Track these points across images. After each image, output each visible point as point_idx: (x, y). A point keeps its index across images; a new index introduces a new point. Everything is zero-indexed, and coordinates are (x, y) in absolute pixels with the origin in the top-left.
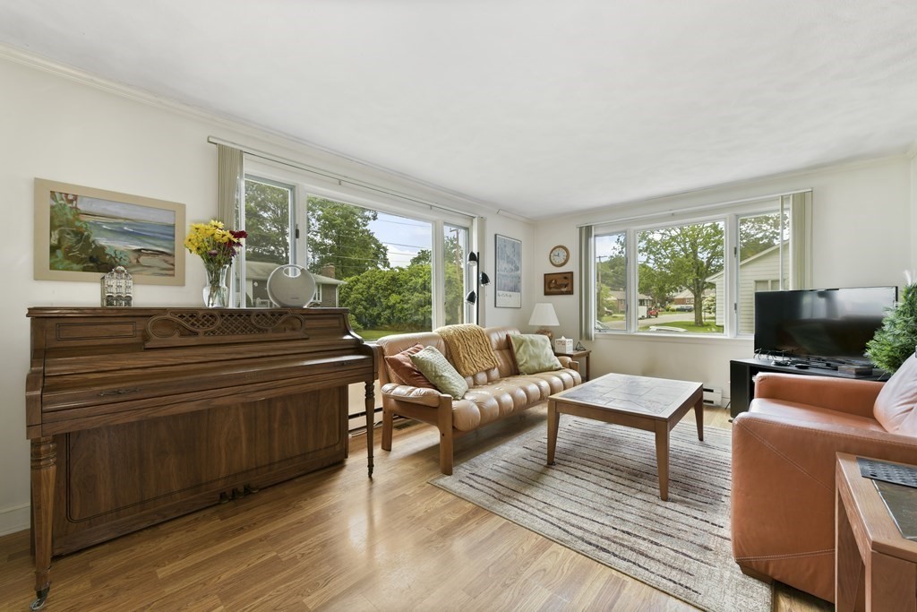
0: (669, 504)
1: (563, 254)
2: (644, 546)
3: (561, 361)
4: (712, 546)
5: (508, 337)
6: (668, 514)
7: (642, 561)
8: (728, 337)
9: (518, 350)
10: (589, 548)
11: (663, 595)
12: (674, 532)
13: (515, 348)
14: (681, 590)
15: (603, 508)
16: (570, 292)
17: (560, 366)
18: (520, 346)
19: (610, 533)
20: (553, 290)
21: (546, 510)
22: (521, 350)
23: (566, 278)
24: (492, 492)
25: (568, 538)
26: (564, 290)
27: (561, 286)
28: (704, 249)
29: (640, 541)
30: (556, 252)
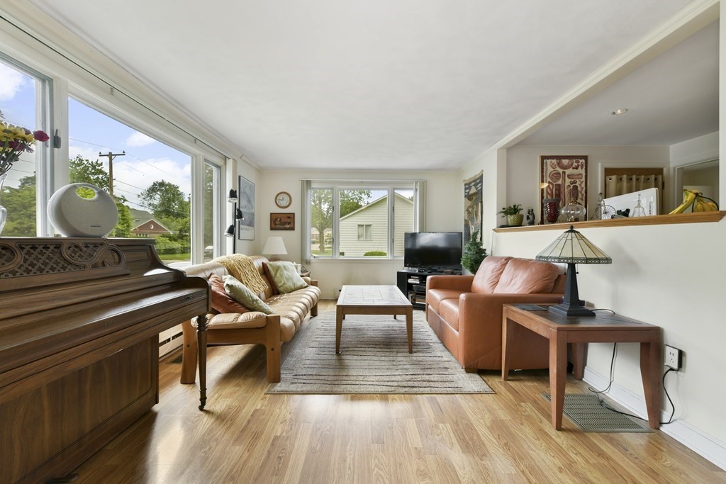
0: (415, 354)
1: (286, 198)
2: (427, 377)
3: (306, 281)
4: (448, 366)
5: (263, 263)
6: (420, 359)
7: (432, 384)
8: (390, 258)
9: (276, 274)
10: (407, 389)
11: (452, 395)
12: (429, 366)
13: (273, 273)
14: (456, 389)
15: (391, 367)
16: (292, 229)
17: (306, 284)
18: (277, 271)
19: (408, 377)
20: (277, 226)
21: (366, 379)
22: (278, 275)
23: (289, 217)
24: (324, 382)
25: (393, 389)
26: (288, 226)
27: (285, 223)
28: (325, 202)
29: (424, 376)
30: (280, 197)
